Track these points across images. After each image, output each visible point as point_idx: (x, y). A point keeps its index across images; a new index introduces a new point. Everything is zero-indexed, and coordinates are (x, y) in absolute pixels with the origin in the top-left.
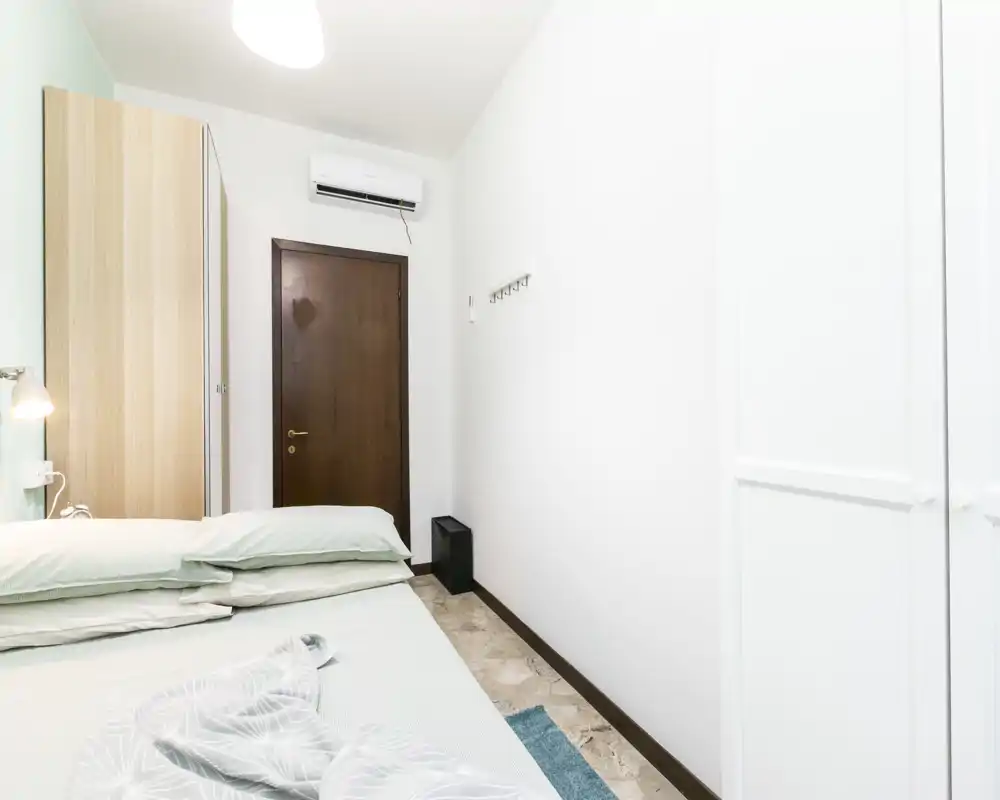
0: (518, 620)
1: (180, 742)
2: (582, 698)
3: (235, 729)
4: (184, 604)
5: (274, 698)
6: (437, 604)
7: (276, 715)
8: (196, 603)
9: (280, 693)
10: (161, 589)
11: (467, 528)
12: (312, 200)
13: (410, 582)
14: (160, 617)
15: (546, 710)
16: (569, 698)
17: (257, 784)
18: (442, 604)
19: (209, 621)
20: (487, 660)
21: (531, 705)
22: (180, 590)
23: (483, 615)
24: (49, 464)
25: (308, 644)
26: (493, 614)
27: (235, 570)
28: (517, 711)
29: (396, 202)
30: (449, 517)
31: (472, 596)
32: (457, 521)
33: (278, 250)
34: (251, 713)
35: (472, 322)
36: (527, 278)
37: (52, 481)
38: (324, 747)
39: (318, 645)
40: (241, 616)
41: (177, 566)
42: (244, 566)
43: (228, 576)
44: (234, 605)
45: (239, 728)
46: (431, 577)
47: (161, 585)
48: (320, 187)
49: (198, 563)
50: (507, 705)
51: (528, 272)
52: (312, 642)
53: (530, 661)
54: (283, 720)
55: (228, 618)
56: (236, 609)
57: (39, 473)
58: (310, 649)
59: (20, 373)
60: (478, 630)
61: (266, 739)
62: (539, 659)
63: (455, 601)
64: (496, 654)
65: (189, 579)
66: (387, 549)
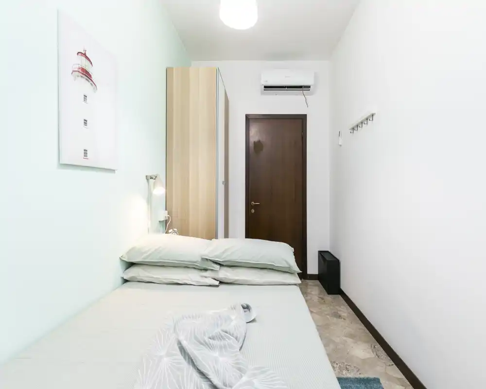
0: (366, 319)
1: (185, 343)
2: (408, 383)
3: (204, 343)
4: (202, 277)
5: (223, 334)
6: (320, 298)
7: (222, 343)
8: (206, 277)
9: (226, 332)
10: (194, 268)
11: (337, 259)
12: (262, 94)
13: (299, 285)
14: (194, 280)
15: (381, 381)
16: (399, 379)
17: (207, 378)
18: (322, 299)
19: (210, 286)
20: (345, 338)
21: (371, 375)
22: (201, 270)
23: (345, 311)
24: (167, 211)
25: (244, 308)
26: (350, 310)
27: (221, 265)
28: (362, 376)
29: (301, 87)
30: (328, 252)
31: (340, 297)
32: (332, 255)
33: (248, 118)
34: (213, 338)
35: (341, 145)
36: (373, 115)
37: (167, 218)
38: (239, 369)
39: (249, 310)
40: (222, 287)
41: (199, 260)
42: (224, 264)
43: (218, 267)
44: (221, 281)
45: (206, 343)
46: (317, 282)
47: (194, 267)
48: (265, 87)
49: (207, 259)
50: (355, 370)
51: (373, 112)
52: (247, 308)
53: (373, 346)
54: (225, 347)
55: (217, 286)
56: (221, 283)
57: (163, 215)
58: (245, 312)
59: (156, 177)
60: (341, 318)
61: (216, 354)
62: (378, 346)
63: (329, 298)
64: (352, 336)
65: (204, 265)
66: (287, 266)
